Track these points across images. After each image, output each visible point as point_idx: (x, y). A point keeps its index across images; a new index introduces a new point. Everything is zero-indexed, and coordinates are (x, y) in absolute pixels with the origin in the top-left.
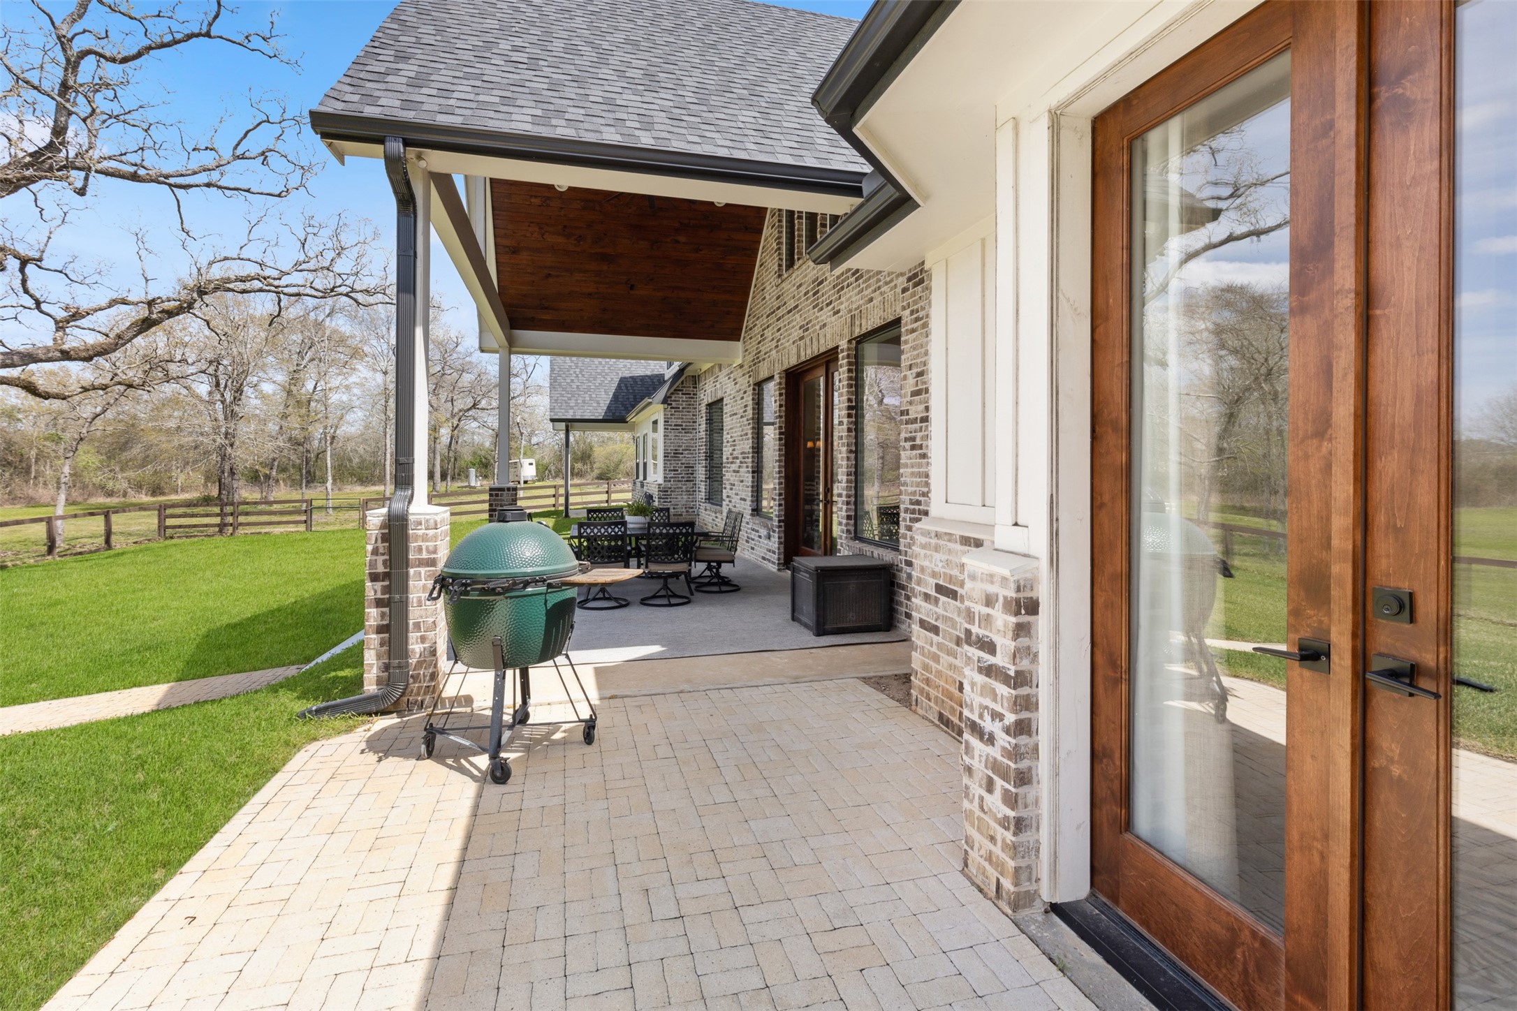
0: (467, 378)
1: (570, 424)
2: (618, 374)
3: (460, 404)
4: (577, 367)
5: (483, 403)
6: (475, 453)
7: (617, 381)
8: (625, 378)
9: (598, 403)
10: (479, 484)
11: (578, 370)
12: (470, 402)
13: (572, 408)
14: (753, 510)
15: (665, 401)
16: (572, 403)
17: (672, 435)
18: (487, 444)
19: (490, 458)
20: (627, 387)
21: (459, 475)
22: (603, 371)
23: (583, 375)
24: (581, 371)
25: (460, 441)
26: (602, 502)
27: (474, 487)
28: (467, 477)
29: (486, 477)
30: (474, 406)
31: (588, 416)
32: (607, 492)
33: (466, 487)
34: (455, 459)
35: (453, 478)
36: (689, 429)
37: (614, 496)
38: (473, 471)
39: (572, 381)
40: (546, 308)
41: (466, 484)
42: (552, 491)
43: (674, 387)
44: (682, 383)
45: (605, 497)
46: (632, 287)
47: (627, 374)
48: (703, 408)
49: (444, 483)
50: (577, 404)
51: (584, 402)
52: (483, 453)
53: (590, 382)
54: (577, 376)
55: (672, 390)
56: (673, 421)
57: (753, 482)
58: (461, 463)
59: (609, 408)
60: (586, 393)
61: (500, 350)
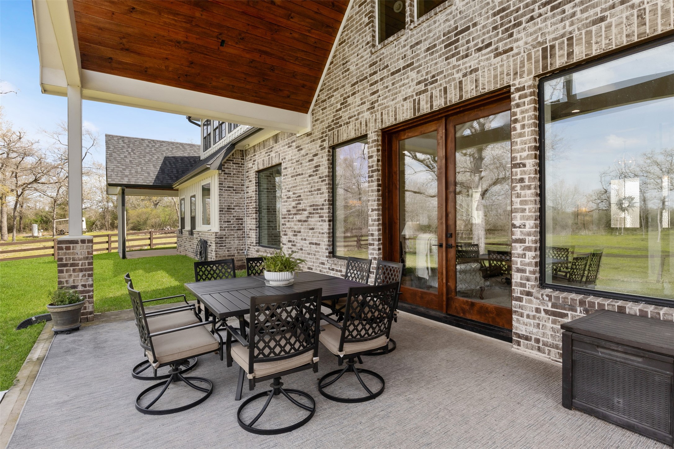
0: (30, 161)
1: (126, 188)
2: (162, 154)
3: (24, 179)
4: (129, 147)
5: (43, 180)
6: (36, 214)
7: (162, 159)
8: (168, 157)
9: (149, 173)
10: (41, 234)
11: (130, 150)
12: (32, 178)
13: (127, 176)
14: (330, 253)
15: (220, 168)
16: (127, 172)
17: (225, 194)
18: (47, 209)
19: (49, 217)
20: (170, 164)
21: (24, 229)
22: (151, 151)
23: (134, 153)
24: (133, 150)
25: (25, 205)
26: (145, 245)
27: (38, 237)
28: (31, 230)
29: (46, 230)
30: (36, 181)
31: (140, 182)
32: (150, 239)
33: (30, 237)
34: (21, 218)
35: (19, 231)
36: (238, 190)
37: (155, 241)
38: (35, 227)
39: (126, 157)
40: (127, 50)
41: (30, 235)
42: (106, 239)
43: (227, 158)
44: (233, 155)
45: (148, 242)
46: (223, 43)
47: (170, 155)
48: (252, 175)
49: (11, 235)
50: (131, 174)
51: (136, 172)
52: (44, 214)
53: (141, 158)
54: (129, 153)
55: (225, 160)
56: (226, 184)
57: (329, 229)
58: (25, 221)
59: (157, 177)
60: (138, 166)
61: (70, 91)
